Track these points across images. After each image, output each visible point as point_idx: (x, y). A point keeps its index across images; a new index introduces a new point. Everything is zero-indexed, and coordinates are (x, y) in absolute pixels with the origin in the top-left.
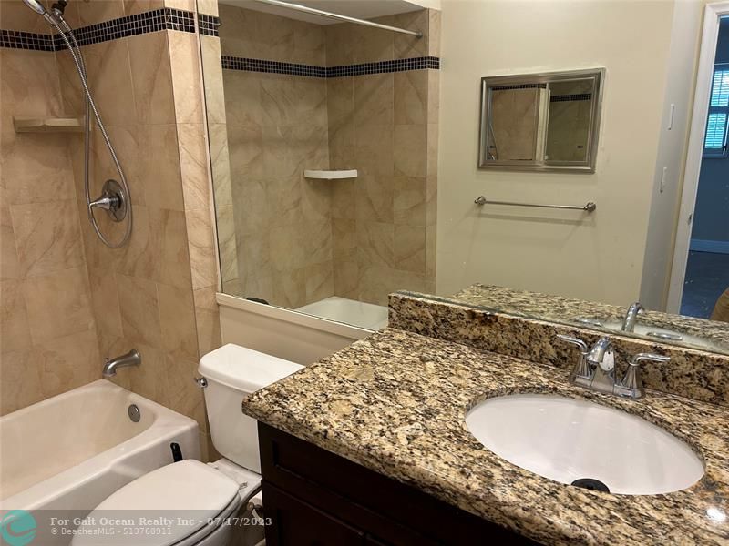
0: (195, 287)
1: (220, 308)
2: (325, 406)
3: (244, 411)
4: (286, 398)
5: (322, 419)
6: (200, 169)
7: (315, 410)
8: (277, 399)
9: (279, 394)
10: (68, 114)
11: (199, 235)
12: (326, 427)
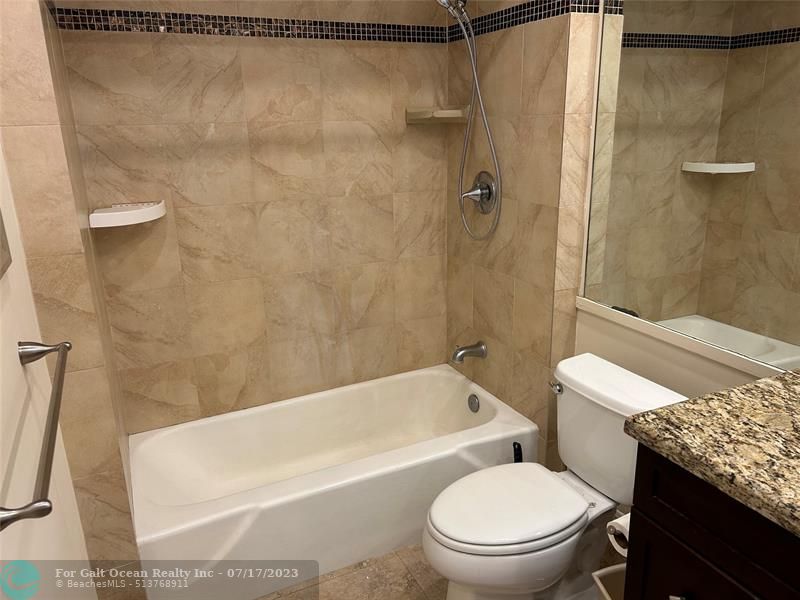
0: (557, 288)
1: (579, 313)
2: (729, 447)
3: (626, 430)
4: (678, 427)
5: (728, 461)
6: (582, 162)
7: (716, 449)
8: (668, 426)
9: (668, 420)
10: (452, 105)
11: (569, 234)
12: (732, 471)
